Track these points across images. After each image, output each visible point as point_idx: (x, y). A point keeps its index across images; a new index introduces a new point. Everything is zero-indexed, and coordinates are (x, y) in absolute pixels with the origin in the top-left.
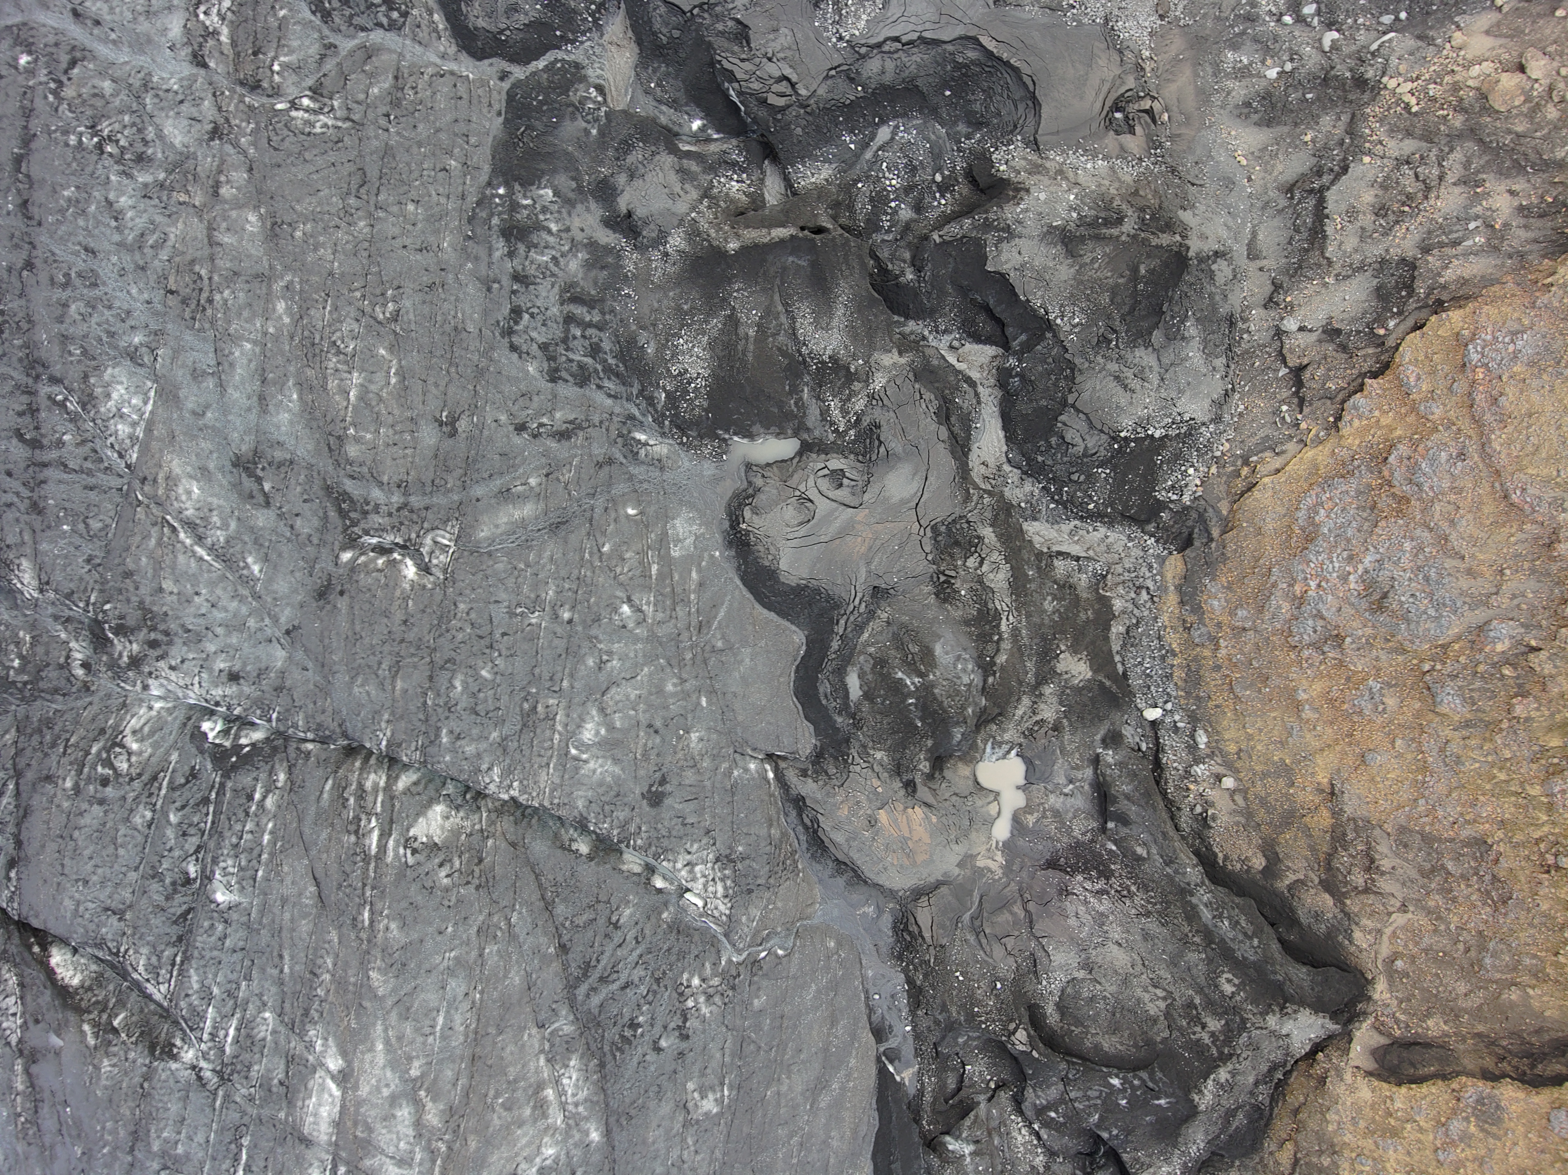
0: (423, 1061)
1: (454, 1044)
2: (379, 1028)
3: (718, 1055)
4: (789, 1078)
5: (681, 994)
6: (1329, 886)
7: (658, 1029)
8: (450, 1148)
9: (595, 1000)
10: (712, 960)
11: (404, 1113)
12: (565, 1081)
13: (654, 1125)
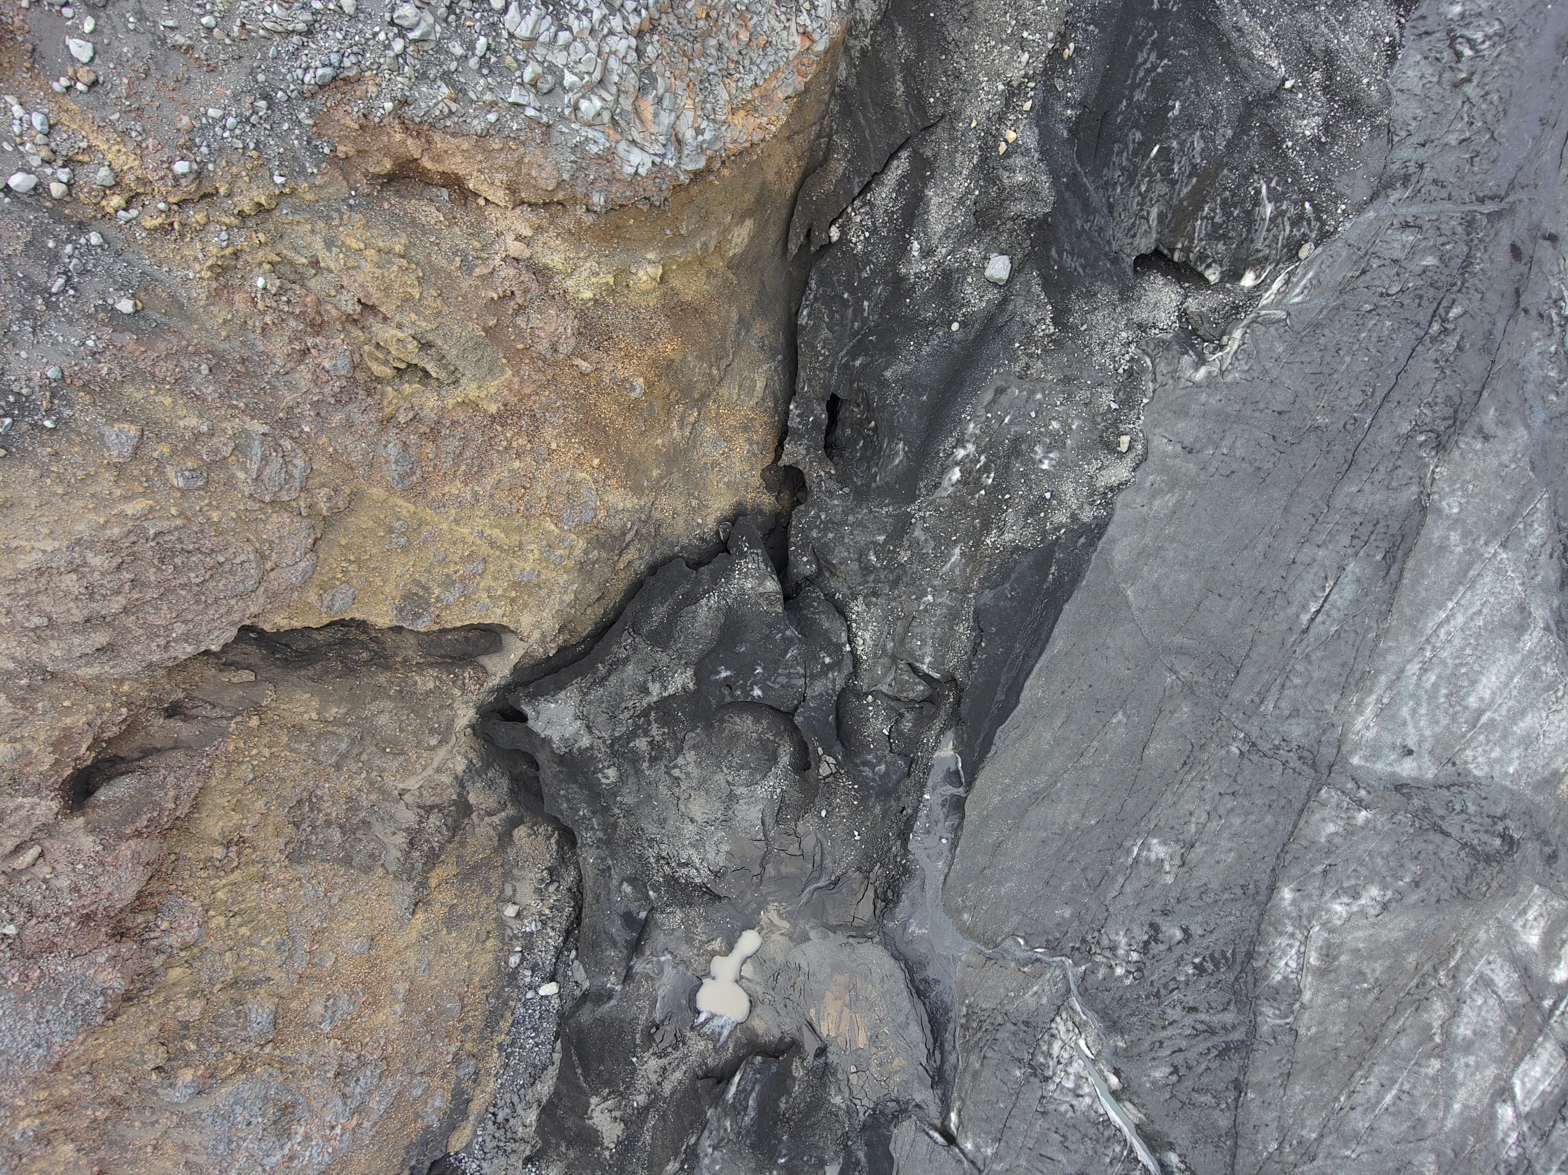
0: (1423, 1070)
1: (1387, 1069)
2: (1449, 1124)
3: (1128, 889)
4: (1066, 823)
5: (1139, 970)
6: (464, 808)
7: (1178, 951)
8: (1436, 970)
9: (1229, 1017)
10: (1092, 977)
11: (1463, 1030)
12: (1293, 965)
13: (1222, 866)
